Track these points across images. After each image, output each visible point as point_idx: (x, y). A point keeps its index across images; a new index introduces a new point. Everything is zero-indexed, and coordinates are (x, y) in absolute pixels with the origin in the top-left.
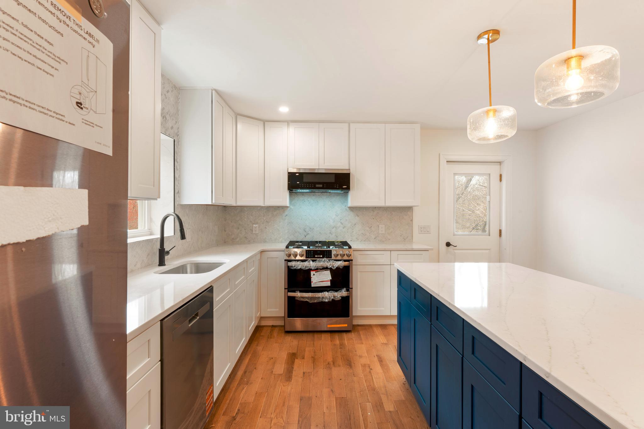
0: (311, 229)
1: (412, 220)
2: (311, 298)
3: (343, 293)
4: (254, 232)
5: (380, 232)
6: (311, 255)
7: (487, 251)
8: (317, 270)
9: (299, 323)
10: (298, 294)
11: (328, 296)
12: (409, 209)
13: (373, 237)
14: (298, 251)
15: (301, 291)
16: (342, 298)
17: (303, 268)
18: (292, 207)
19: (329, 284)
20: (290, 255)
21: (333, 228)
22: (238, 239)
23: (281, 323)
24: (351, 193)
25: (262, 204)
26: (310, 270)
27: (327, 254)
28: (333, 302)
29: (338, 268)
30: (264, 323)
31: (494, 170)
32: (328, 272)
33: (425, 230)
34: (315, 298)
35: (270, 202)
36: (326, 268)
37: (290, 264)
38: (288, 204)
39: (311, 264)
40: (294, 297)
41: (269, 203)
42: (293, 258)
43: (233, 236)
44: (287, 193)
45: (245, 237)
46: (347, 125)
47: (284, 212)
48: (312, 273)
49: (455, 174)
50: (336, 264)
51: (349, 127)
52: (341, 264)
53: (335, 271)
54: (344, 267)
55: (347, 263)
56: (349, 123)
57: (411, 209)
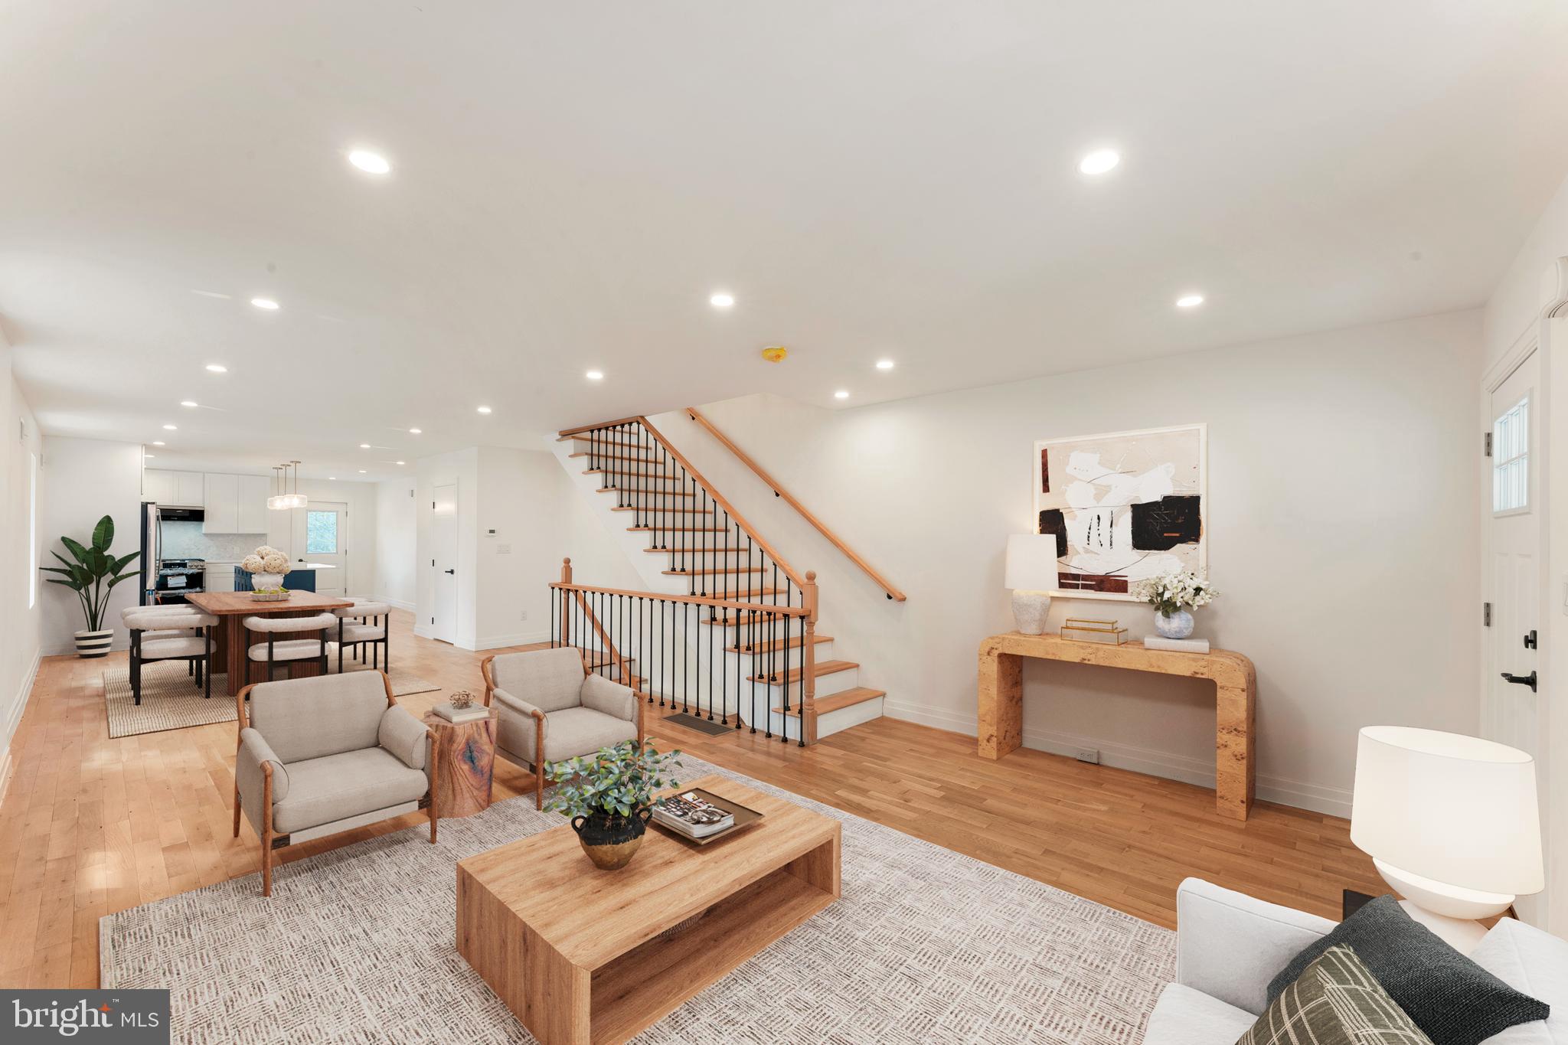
2: (167, 594)
3: (196, 590)
5: (234, 552)
6: (168, 565)
8: (173, 575)
11: (182, 592)
13: (228, 556)
19: (184, 585)
21: (192, 549)
24: (205, 523)
26: (168, 576)
27: (184, 565)
29: (192, 574)
32: (184, 577)
34: (172, 594)
36: (182, 574)
39: (168, 571)
46: (202, 474)
48: (169, 578)
50: (191, 571)
51: (204, 476)
52: (195, 571)
53: (189, 577)
54: (198, 573)
55: (200, 571)
56: (204, 473)
57: (264, 535)
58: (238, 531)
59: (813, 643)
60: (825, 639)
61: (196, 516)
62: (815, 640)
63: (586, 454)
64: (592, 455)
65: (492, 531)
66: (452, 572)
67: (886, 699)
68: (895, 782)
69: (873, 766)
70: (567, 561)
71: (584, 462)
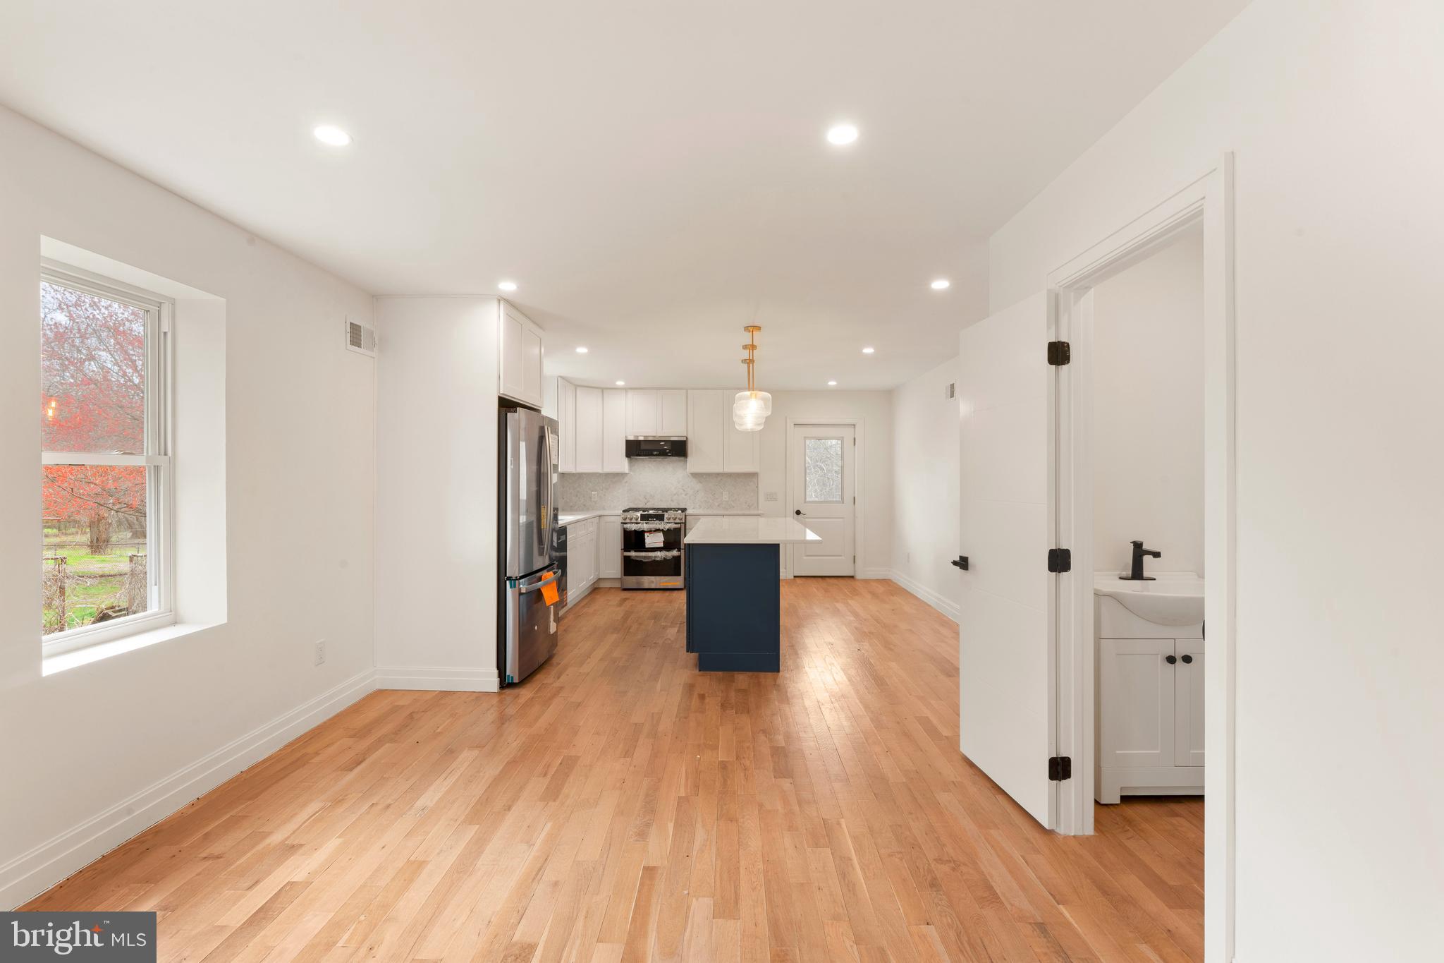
0: (649, 497)
1: (757, 487)
2: (645, 557)
3: (675, 552)
4: (593, 500)
5: (724, 499)
6: (645, 518)
7: (841, 520)
8: (650, 531)
10: (633, 554)
11: (659, 555)
12: (752, 476)
13: (717, 504)
14: (634, 515)
15: (635, 551)
16: (674, 557)
17: (637, 529)
18: (632, 473)
19: (662, 545)
20: (625, 519)
21: (675, 495)
22: (576, 507)
23: (618, 585)
24: (689, 459)
25: (600, 471)
26: (645, 532)
27: (660, 518)
28: (666, 561)
29: (669, 530)
30: (602, 585)
31: (847, 434)
32: (660, 534)
33: (771, 497)
34: (650, 557)
35: (609, 469)
36: (657, 530)
37: (625, 526)
38: (627, 471)
39: (644, 526)
40: (629, 557)
41: (607, 470)
42: (628, 521)
43: (571, 504)
44: (626, 460)
45: (584, 505)
46: (685, 391)
47: (623, 478)
48: (646, 535)
49: (805, 438)
50: (668, 526)
51: (687, 394)
52: (672, 526)
53: (667, 533)
54: (675, 529)
55: (678, 526)
56: (687, 390)
57: (756, 474)
58: (727, 470)
61: (677, 449)
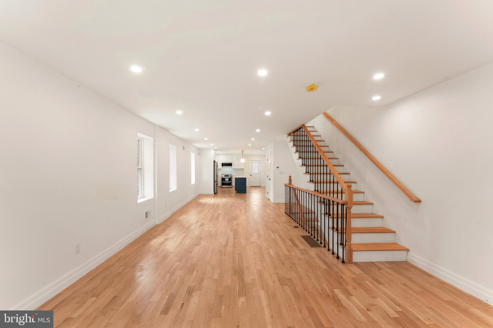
0: (226, 173)
1: (244, 171)
3: (230, 182)
5: (238, 173)
6: (225, 176)
8: (226, 178)
9: (224, 186)
10: (223, 182)
14: (223, 175)
18: (223, 169)
21: (230, 172)
23: (221, 186)
24: (232, 166)
26: (225, 178)
27: (228, 176)
28: (229, 183)
32: (228, 179)
33: (246, 173)
34: (226, 182)
36: (227, 178)
37: (222, 177)
39: (225, 177)
44: (222, 166)
47: (221, 169)
49: (252, 162)
51: (232, 156)
53: (229, 178)
55: (231, 177)
57: (243, 169)
58: (239, 168)
59: (350, 218)
60: (378, 216)
61: (230, 165)
62: (352, 216)
63: (292, 140)
64: (294, 141)
65: (278, 167)
66: (270, 179)
67: (409, 253)
68: (372, 297)
69: (370, 284)
70: (290, 177)
71: (292, 143)
